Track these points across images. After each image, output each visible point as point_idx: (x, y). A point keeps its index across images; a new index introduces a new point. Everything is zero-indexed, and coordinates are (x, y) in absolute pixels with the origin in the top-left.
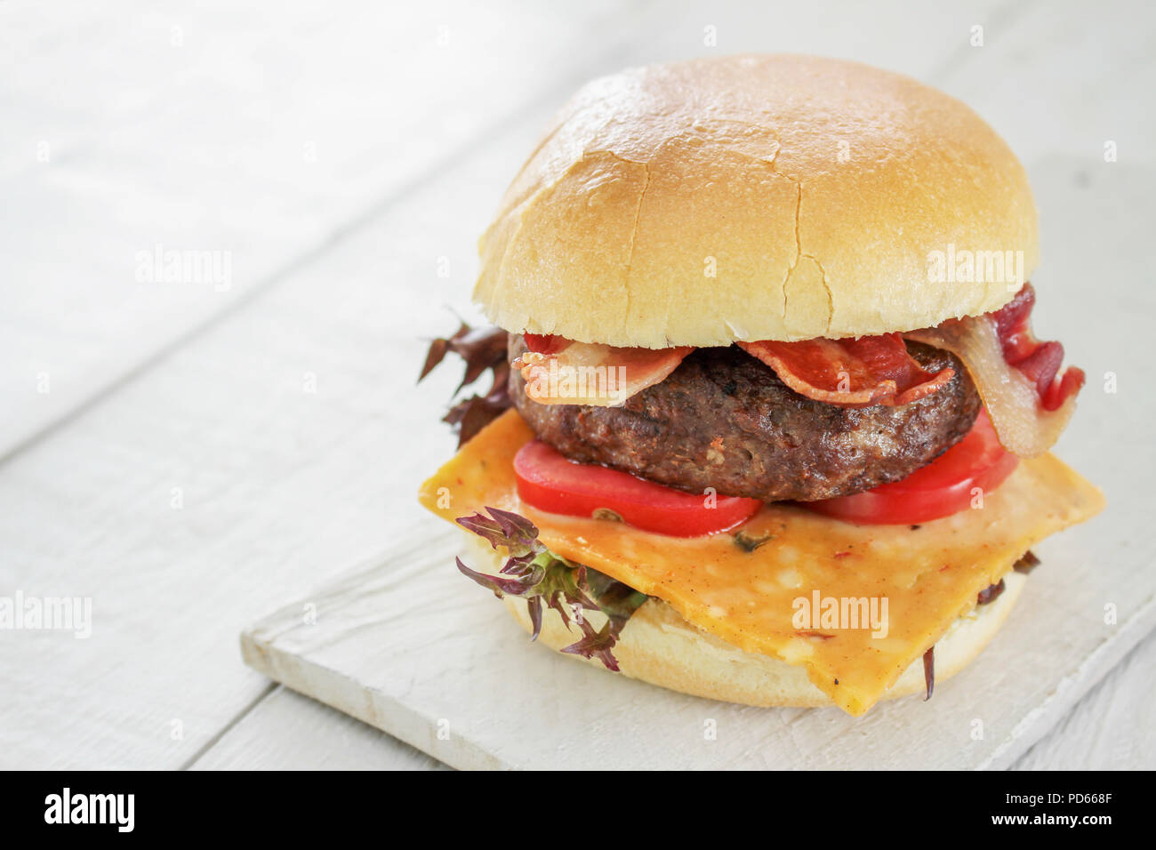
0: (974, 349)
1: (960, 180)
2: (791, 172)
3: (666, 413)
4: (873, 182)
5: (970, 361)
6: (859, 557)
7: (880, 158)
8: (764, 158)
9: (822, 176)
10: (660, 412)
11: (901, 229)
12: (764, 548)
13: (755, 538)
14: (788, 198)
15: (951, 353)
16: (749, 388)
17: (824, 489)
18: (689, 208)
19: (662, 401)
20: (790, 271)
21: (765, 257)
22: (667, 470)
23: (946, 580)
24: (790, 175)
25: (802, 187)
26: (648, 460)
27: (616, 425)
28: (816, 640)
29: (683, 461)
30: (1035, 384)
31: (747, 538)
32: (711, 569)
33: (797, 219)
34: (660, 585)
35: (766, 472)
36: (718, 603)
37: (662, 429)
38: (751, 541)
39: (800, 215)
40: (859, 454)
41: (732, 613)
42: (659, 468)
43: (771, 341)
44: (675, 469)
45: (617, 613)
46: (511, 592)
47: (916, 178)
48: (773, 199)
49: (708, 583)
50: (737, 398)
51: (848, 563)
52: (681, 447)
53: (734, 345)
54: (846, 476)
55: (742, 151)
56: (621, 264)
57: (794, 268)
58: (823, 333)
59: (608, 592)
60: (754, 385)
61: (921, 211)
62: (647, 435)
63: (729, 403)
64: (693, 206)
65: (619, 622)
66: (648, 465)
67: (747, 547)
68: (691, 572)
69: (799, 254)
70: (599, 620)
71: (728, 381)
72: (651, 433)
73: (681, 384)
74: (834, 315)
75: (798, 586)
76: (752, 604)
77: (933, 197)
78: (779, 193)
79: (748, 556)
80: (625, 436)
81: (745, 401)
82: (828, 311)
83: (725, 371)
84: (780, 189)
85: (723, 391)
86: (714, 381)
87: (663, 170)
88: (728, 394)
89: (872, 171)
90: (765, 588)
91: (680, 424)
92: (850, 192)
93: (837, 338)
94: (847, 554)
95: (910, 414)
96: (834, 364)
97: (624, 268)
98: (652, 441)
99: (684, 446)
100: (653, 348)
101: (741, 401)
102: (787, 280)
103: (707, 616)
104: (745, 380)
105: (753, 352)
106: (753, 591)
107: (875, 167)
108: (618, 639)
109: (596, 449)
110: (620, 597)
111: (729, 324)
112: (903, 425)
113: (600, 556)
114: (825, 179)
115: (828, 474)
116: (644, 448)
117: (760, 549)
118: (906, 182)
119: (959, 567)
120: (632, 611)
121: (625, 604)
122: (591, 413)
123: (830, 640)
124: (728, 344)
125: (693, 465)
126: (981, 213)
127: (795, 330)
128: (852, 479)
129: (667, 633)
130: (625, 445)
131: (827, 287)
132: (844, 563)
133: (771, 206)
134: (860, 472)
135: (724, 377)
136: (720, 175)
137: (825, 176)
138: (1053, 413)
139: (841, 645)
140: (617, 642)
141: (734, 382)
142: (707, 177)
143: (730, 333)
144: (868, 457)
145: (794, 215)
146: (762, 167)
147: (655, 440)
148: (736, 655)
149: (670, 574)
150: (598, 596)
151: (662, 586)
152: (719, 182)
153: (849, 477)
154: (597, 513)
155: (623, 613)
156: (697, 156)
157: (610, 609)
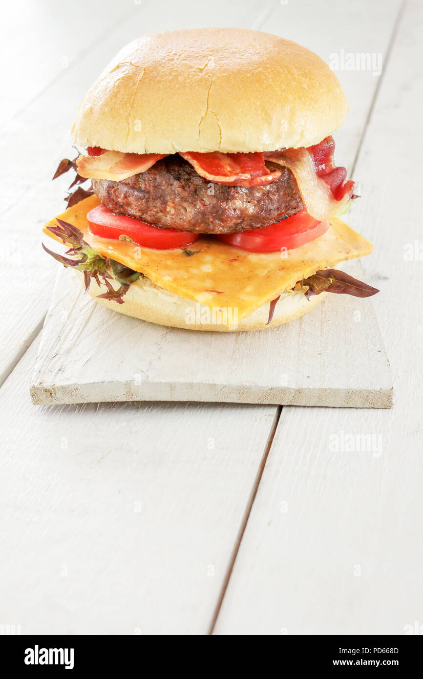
0: (300, 167)
1: (295, 83)
2: (210, 73)
3: (148, 187)
4: (249, 80)
5: (296, 172)
6: (241, 261)
7: (255, 70)
8: (199, 67)
9: (224, 76)
10: (145, 188)
11: (259, 102)
12: (196, 255)
13: (193, 251)
14: (206, 84)
15: (288, 168)
16: (186, 177)
17: (221, 228)
18: (159, 87)
19: (147, 182)
20: (202, 118)
21: (191, 111)
22: (150, 216)
23: (281, 273)
24: (209, 75)
25: (213, 80)
26: (142, 211)
27: (128, 194)
28: (215, 293)
29: (157, 212)
30: (329, 187)
31: (189, 251)
32: (169, 263)
33: (208, 94)
34: (142, 266)
35: (193, 218)
36: (169, 275)
37: (147, 196)
38: (191, 252)
39: (210, 92)
40: (238, 212)
41: (175, 280)
42: (147, 216)
43: (193, 152)
44: (154, 216)
45: (124, 282)
46: (70, 264)
47: (271, 80)
48: (198, 85)
49: (166, 267)
50: (180, 182)
51: (236, 263)
52: (155, 205)
53: (177, 154)
54: (232, 223)
55: (190, 64)
56: (126, 113)
57: (205, 116)
58: (217, 149)
59: (121, 272)
60: (189, 176)
61: (271, 95)
62: (141, 199)
63: (176, 184)
64: (161, 87)
65: (126, 287)
66: (143, 214)
67: (189, 254)
68: (159, 263)
69: (207, 110)
70: (116, 285)
71: (177, 173)
72: (142, 198)
73: (155, 174)
74: (222, 140)
75: (210, 271)
76: (186, 277)
77: (278, 89)
78: (202, 82)
79: (189, 258)
80: (131, 199)
81: (183, 183)
82: (219, 139)
83: (177, 169)
84: (203, 80)
85: (174, 178)
86: (170, 173)
87: (151, 70)
88: (176, 179)
89: (249, 75)
90: (194, 271)
91: (154, 193)
92: (236, 83)
93: (225, 152)
94: (236, 260)
95: (264, 194)
96: (224, 166)
97: (127, 115)
98: (142, 201)
99: (156, 204)
100: (139, 154)
101: (182, 183)
102: (201, 122)
103: (162, 280)
104: (185, 173)
105: (186, 158)
106: (188, 272)
107: (251, 73)
108: (125, 294)
109: (122, 206)
110: (128, 275)
111: (173, 143)
112: (261, 200)
113: (117, 254)
114: (225, 77)
115: (222, 220)
116: (139, 205)
117: (195, 255)
118: (265, 82)
119: (288, 269)
120: (132, 282)
121: (129, 279)
122: (118, 189)
123: (220, 294)
124: (174, 153)
125: (162, 214)
126: (303, 99)
127: (204, 147)
128: (237, 225)
129: (146, 291)
130: (132, 204)
131: (219, 127)
132: (233, 263)
133: (197, 88)
134: (239, 221)
135: (175, 172)
136: (177, 73)
137: (226, 76)
138: (339, 201)
139: (226, 296)
140: (124, 295)
141: (180, 174)
142: (170, 74)
143: (173, 147)
144: (242, 214)
145: (207, 92)
146: (197, 71)
147: (144, 201)
148: (175, 299)
149: (148, 263)
150: (116, 274)
151: (144, 268)
152: (175, 76)
153: (234, 223)
154: (121, 237)
155: (127, 282)
156: (169, 65)
157: (122, 280)
